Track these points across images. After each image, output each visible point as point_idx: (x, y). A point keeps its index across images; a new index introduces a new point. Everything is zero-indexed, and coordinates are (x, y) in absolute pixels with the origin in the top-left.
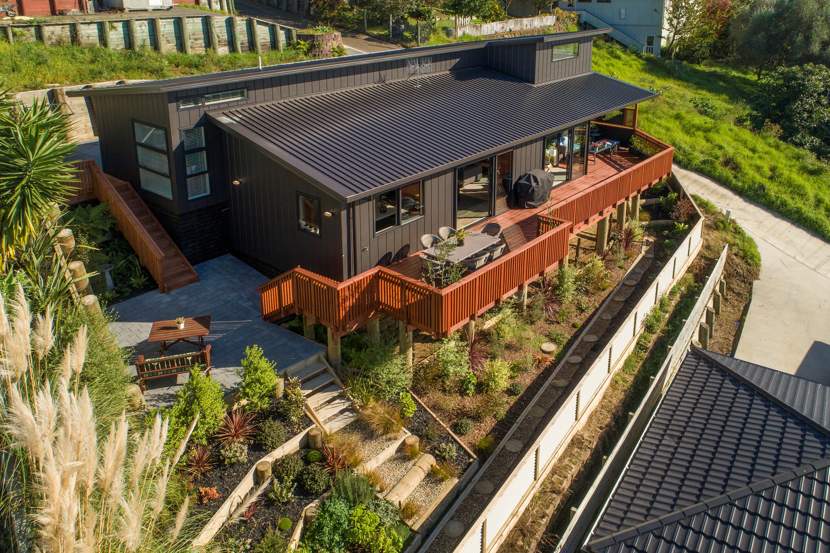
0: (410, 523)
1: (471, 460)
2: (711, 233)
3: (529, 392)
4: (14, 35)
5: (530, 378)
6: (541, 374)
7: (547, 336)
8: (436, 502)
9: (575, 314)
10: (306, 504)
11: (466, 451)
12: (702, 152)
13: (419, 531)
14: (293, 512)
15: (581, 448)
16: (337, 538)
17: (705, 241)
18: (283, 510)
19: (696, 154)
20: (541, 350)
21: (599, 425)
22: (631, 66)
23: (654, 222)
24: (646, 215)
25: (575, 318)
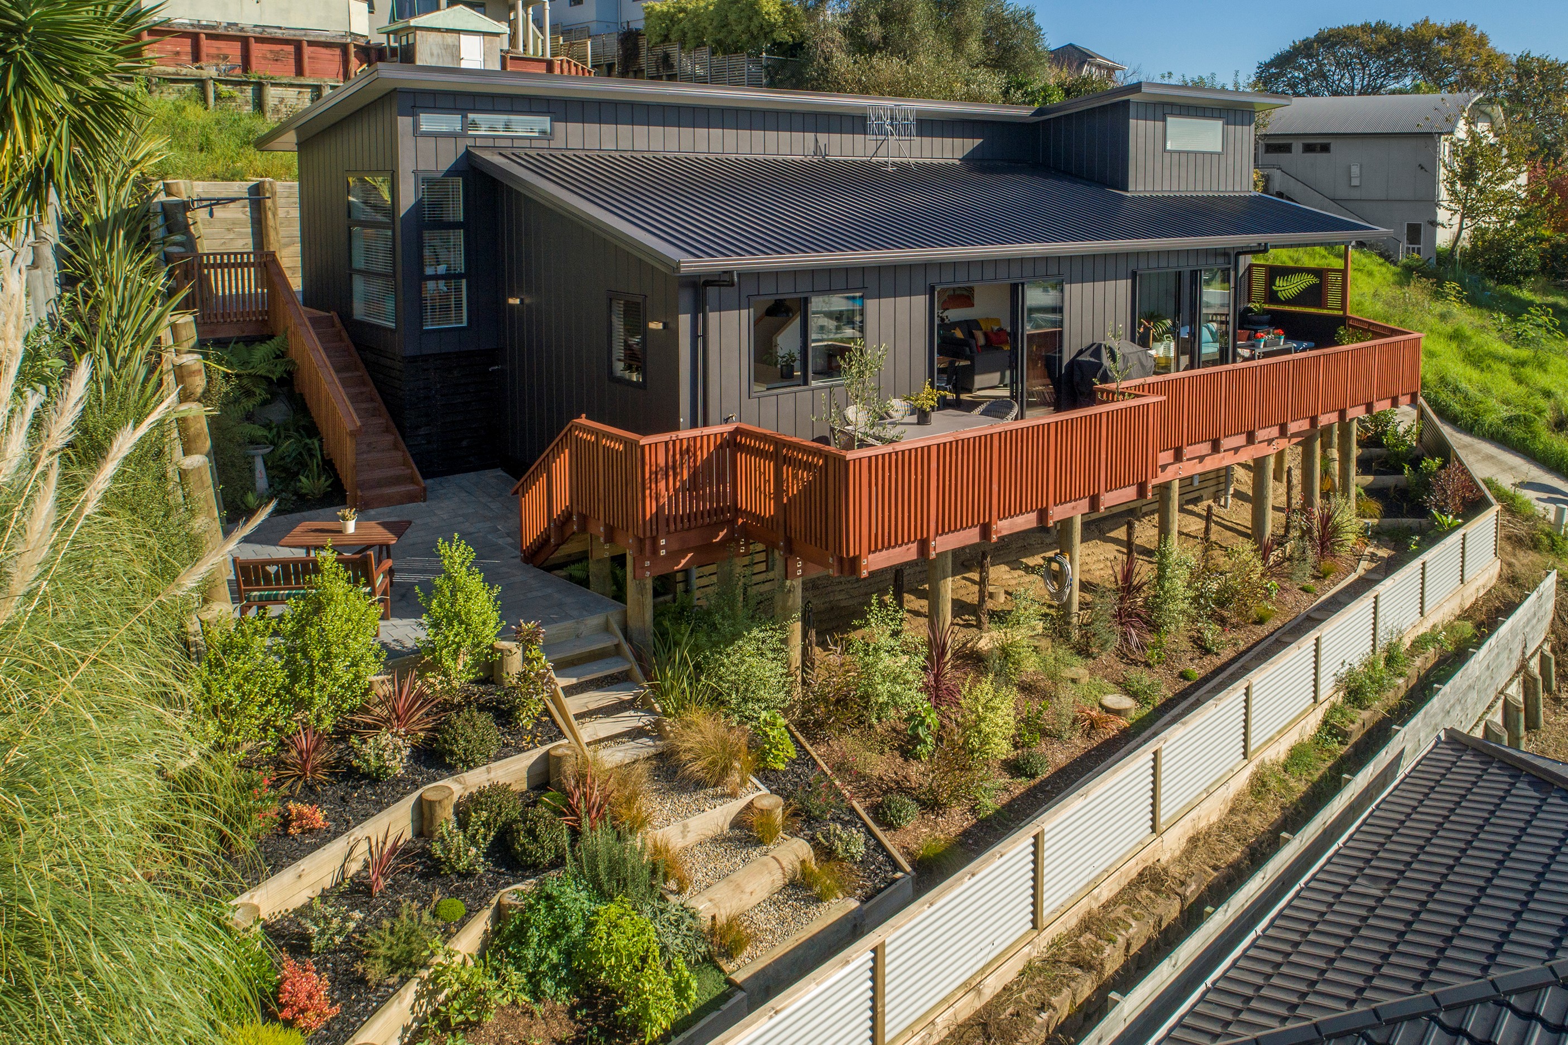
0: (728, 967)
1: (899, 874)
2: (1521, 554)
3: (1060, 777)
4: (218, 97)
5: (1067, 753)
6: (1094, 749)
7: (1118, 684)
8: (797, 936)
9: (1189, 656)
10: (508, 884)
11: (889, 856)
12: (1506, 402)
13: (743, 986)
14: (476, 894)
15: (1157, 892)
16: (554, 956)
17: (1505, 567)
18: (457, 888)
19: (1492, 402)
20: (1101, 705)
21: (1212, 862)
22: (1370, 274)
23: (1389, 521)
24: (1375, 506)
25: (1188, 663)
